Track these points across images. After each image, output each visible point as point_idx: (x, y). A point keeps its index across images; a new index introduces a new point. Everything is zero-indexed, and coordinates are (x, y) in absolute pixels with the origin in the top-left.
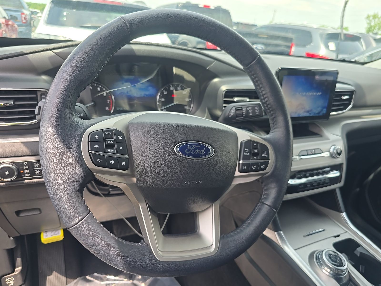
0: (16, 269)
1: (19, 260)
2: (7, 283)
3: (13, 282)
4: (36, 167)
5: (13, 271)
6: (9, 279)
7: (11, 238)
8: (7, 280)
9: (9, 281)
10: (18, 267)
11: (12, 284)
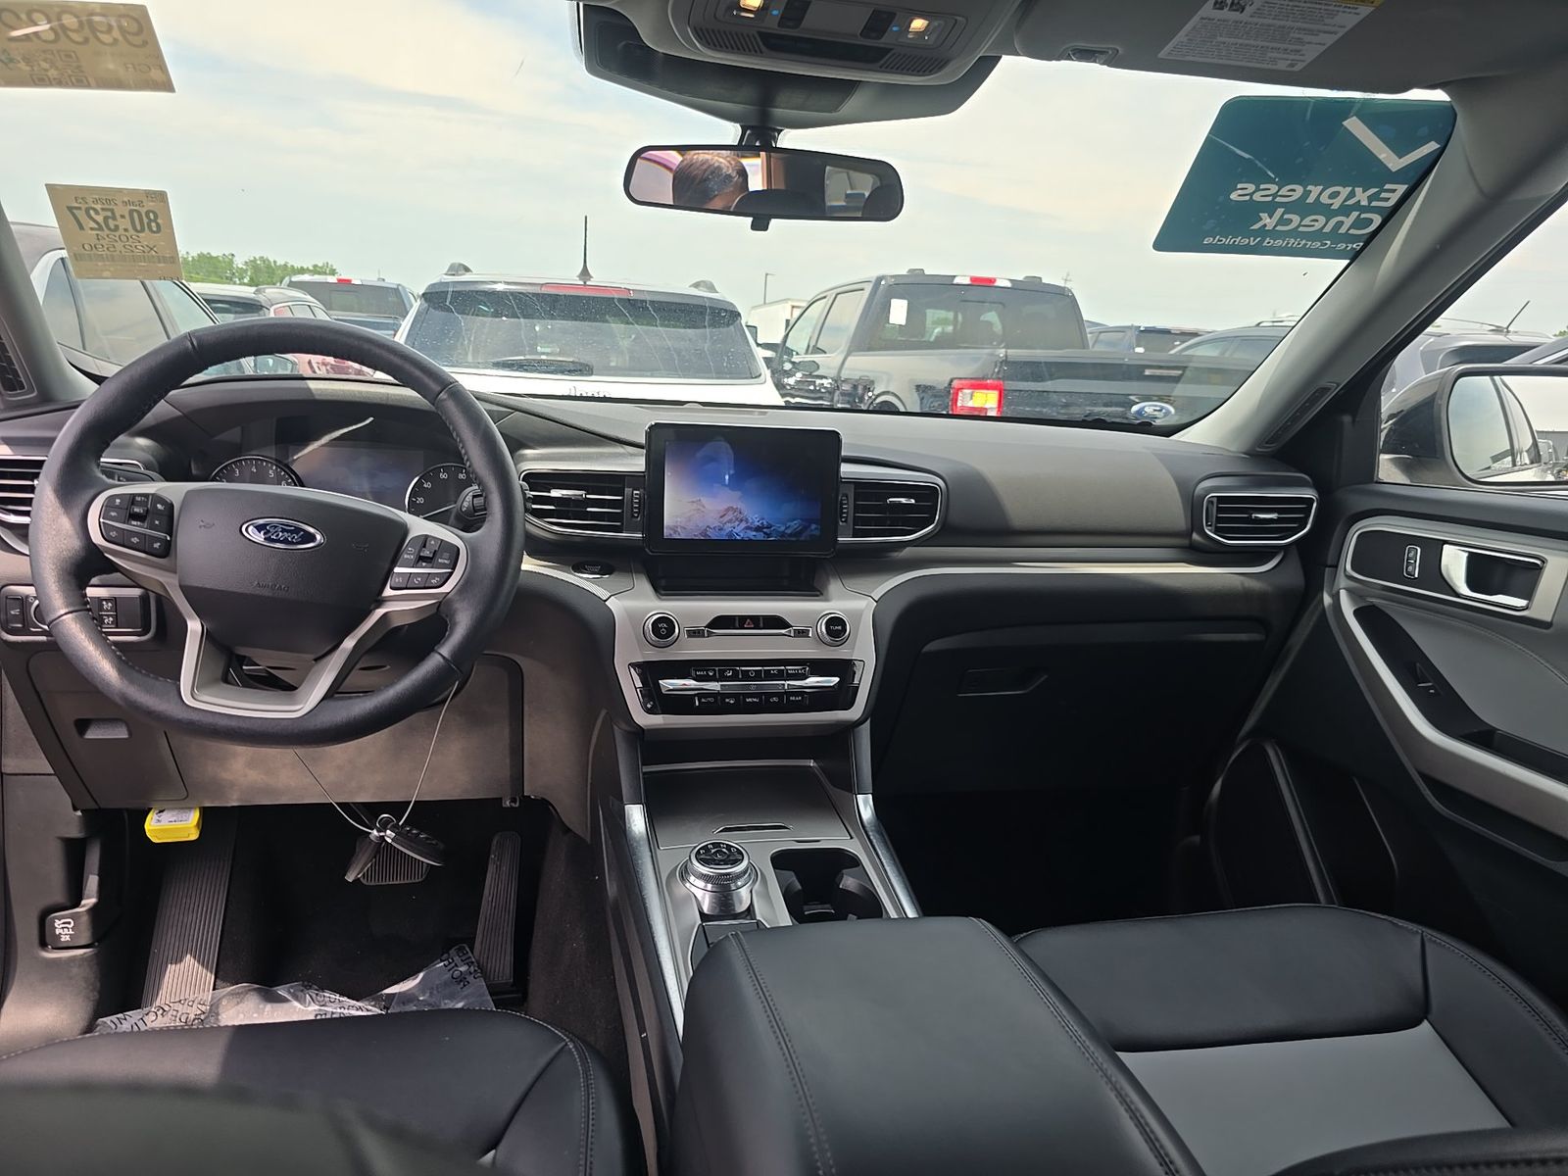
0: (83, 902)
1: (92, 882)
2: (57, 933)
3: (71, 932)
4: (107, 611)
5: (77, 904)
6: (64, 923)
7: (79, 813)
8: (57, 923)
9: (63, 928)
10: (89, 898)
11: (68, 938)
